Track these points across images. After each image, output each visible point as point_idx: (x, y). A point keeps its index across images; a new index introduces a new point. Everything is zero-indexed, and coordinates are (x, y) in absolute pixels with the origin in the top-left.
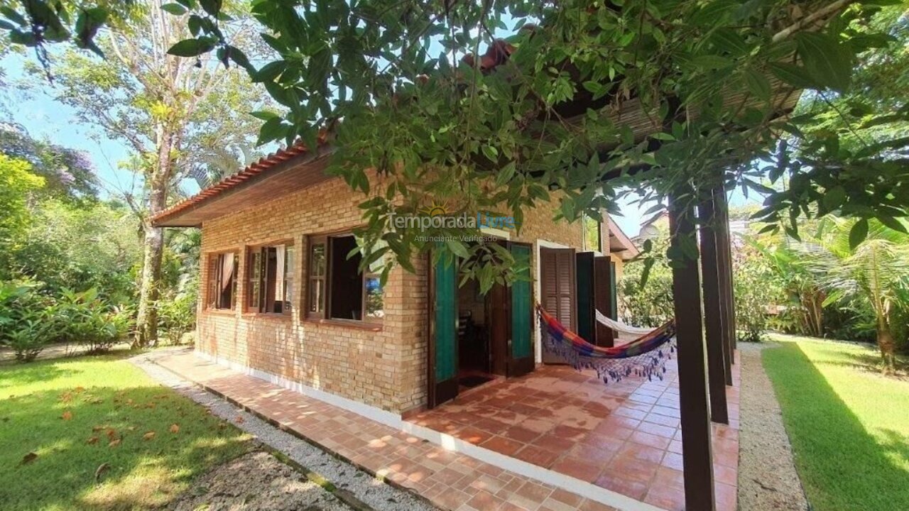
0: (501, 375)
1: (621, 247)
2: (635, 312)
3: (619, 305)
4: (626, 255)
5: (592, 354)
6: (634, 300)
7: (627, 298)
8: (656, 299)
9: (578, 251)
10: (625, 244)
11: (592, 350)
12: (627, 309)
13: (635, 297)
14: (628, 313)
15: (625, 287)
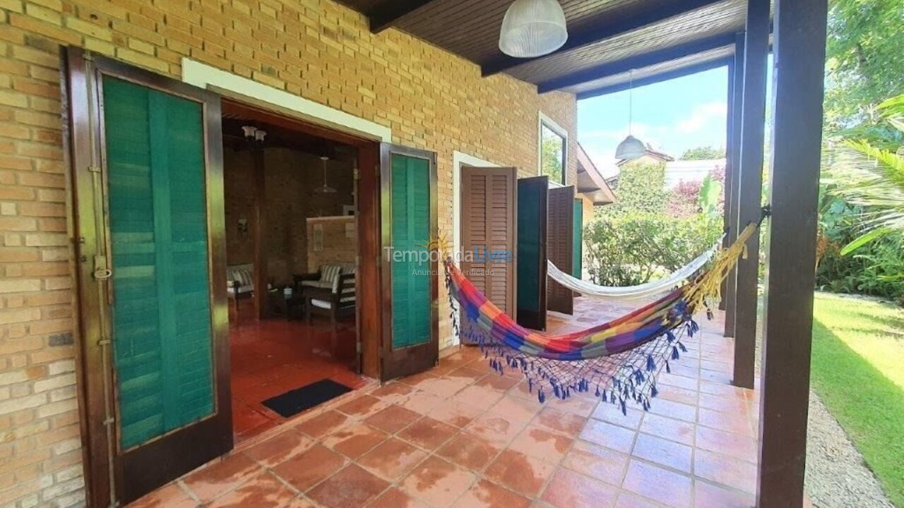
0: (374, 377)
1: (593, 186)
2: (604, 262)
3: (585, 252)
4: (598, 197)
5: (522, 348)
6: (604, 247)
7: (595, 246)
8: (630, 247)
9: (522, 174)
10: (598, 182)
11: (520, 340)
12: (595, 258)
13: (605, 244)
14: (596, 264)
15: (594, 232)
